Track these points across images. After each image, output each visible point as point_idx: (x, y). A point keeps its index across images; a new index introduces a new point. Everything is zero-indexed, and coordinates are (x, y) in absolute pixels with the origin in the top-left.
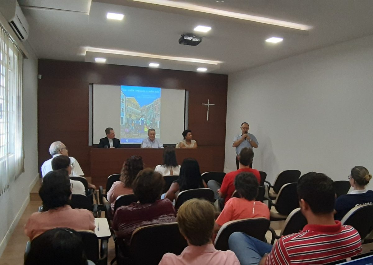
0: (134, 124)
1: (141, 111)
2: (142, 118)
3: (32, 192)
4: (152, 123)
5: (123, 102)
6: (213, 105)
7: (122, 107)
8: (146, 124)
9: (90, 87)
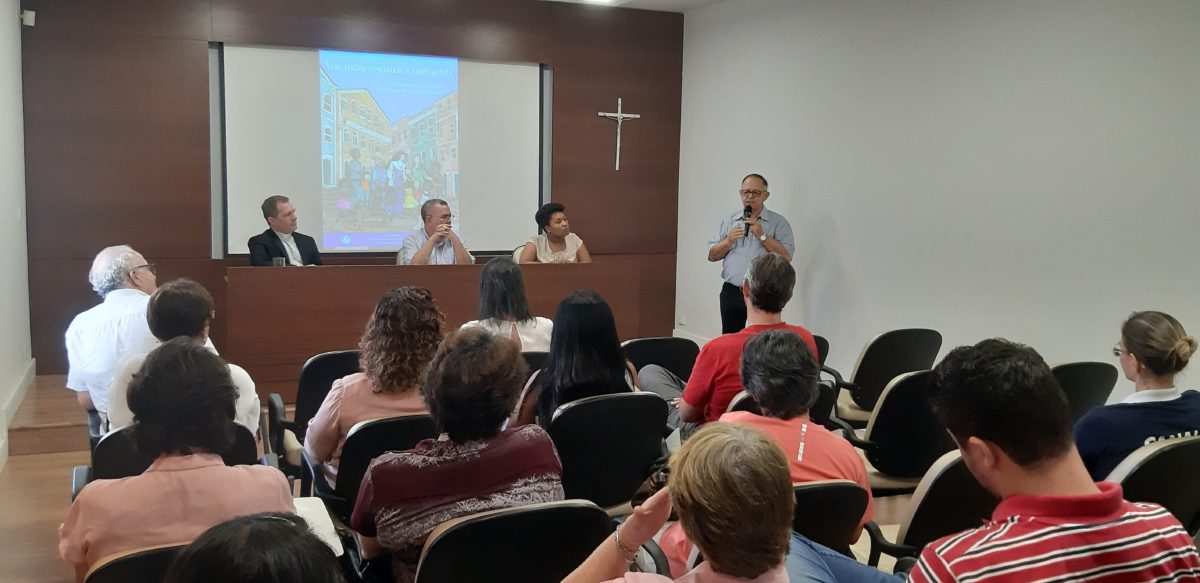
0: (370, 184)
1: (393, 138)
2: (395, 163)
3: (17, 425)
4: (429, 179)
5: (329, 109)
6: (635, 119)
7: (325, 126)
8: (410, 184)
9: (213, 55)
